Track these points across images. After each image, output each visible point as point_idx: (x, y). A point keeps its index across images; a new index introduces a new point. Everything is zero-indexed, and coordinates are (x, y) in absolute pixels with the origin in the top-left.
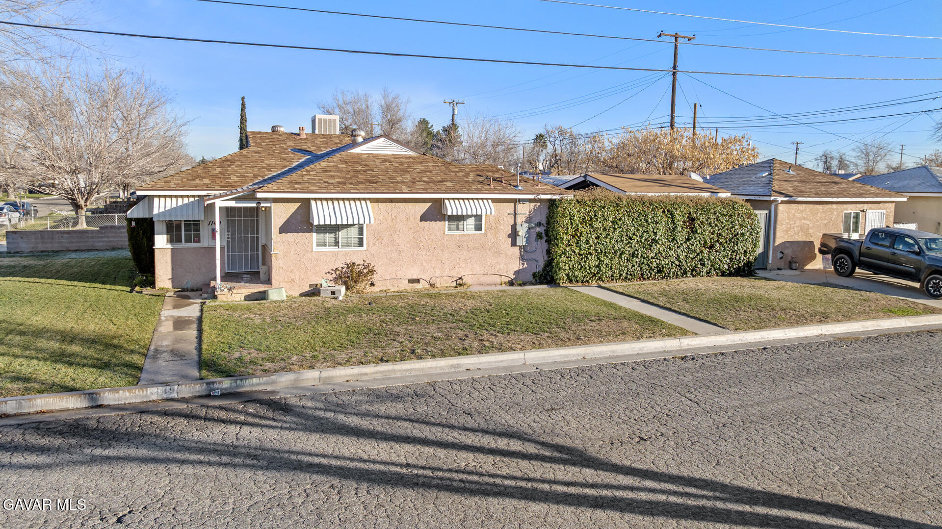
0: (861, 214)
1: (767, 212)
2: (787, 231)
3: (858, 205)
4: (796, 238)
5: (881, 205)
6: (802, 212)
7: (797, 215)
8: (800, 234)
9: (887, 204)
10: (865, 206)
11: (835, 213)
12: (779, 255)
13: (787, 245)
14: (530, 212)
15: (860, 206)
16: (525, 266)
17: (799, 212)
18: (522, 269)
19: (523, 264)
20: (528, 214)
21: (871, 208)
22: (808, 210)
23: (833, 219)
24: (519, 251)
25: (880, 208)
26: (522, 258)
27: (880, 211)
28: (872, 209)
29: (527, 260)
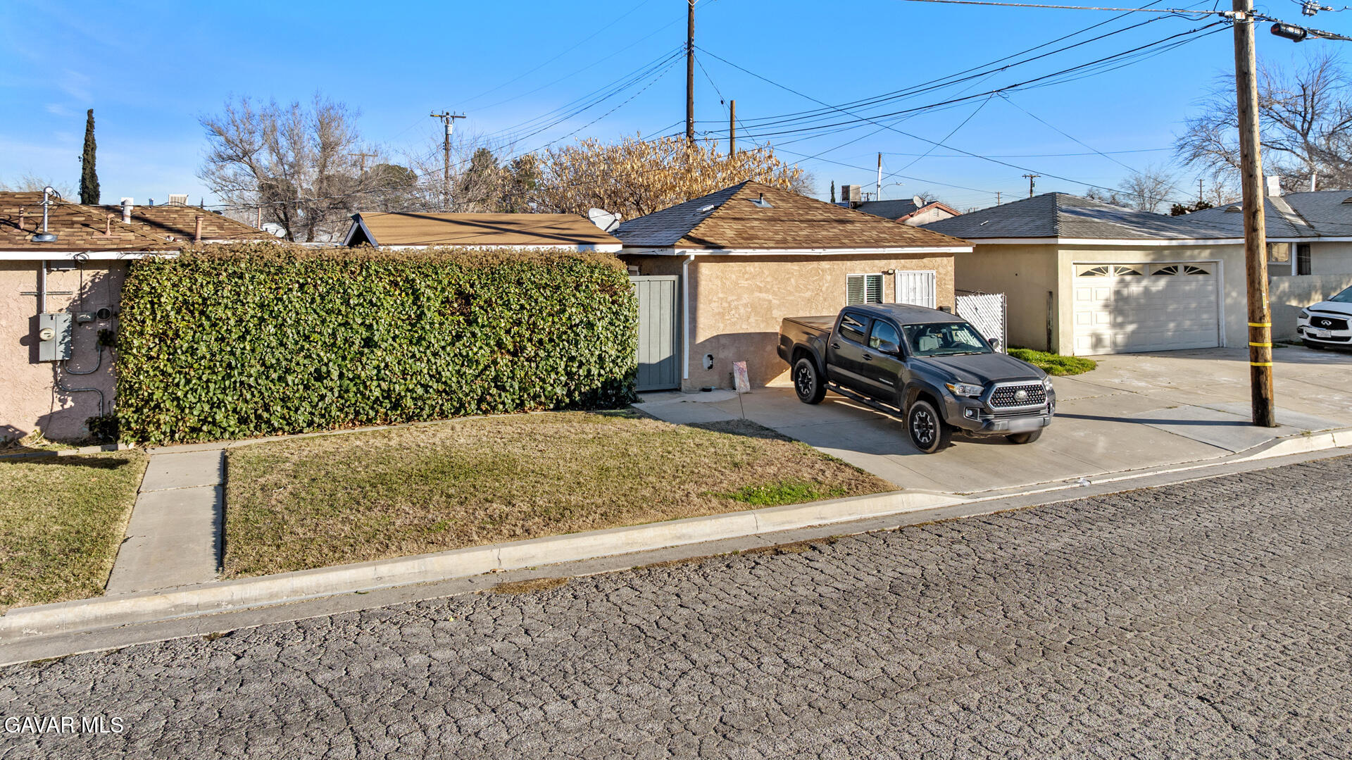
0: (885, 278)
1: (674, 278)
2: (722, 315)
3: (877, 262)
4: (744, 326)
5: (925, 260)
6: (753, 277)
7: (744, 283)
8: (752, 320)
9: (937, 259)
10: (893, 264)
11: (829, 278)
12: (706, 362)
13: (723, 341)
14: (82, 289)
15: (882, 264)
16: (70, 404)
17: (746, 276)
18: (58, 412)
19: (64, 402)
20: (75, 295)
21: (904, 267)
22: (766, 272)
23: (824, 289)
24: (52, 374)
25: (925, 267)
26: (60, 387)
27: (925, 272)
28: (907, 268)
29: (74, 392)
